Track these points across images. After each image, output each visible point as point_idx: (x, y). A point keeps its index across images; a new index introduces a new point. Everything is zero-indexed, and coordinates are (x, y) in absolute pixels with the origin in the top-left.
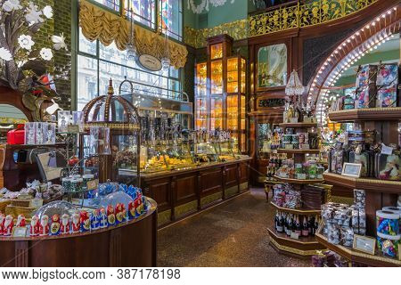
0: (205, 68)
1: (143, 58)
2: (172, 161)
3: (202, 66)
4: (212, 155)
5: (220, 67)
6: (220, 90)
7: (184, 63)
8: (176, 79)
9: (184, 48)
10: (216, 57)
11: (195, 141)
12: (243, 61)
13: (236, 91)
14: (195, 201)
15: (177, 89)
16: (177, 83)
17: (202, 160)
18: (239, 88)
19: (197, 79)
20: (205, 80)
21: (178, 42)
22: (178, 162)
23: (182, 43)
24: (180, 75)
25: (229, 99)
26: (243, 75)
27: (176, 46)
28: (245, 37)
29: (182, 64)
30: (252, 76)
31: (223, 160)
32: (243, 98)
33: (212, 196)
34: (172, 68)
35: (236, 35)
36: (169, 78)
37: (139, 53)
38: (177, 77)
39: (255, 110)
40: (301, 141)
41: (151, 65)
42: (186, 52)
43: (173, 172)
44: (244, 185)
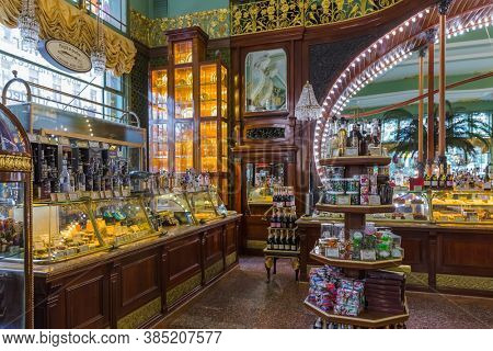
0: (165, 79)
1: (54, 47)
2: (111, 229)
3: (160, 75)
4: (183, 214)
5: (189, 77)
6: (189, 113)
7: (130, 66)
8: (117, 92)
9: (131, 43)
10: (182, 62)
11: (155, 192)
12: (224, 71)
13: (214, 114)
14: (157, 301)
15: (120, 106)
16: (120, 98)
17: (166, 224)
18: (219, 110)
19: (153, 96)
20: (164, 97)
21: (120, 32)
22: (125, 230)
23: (127, 35)
24: (123, 86)
25: (203, 127)
26: (224, 92)
27: (116, 38)
28: (226, 35)
29: (127, 68)
30: (237, 95)
31: (202, 222)
32: (225, 126)
33: (185, 285)
34: (111, 72)
35: (212, 31)
36: (105, 88)
37: (47, 37)
38: (119, 89)
39: (243, 143)
40: (363, 189)
41: (70, 61)
42: (133, 51)
43: (114, 253)
44: (231, 258)
